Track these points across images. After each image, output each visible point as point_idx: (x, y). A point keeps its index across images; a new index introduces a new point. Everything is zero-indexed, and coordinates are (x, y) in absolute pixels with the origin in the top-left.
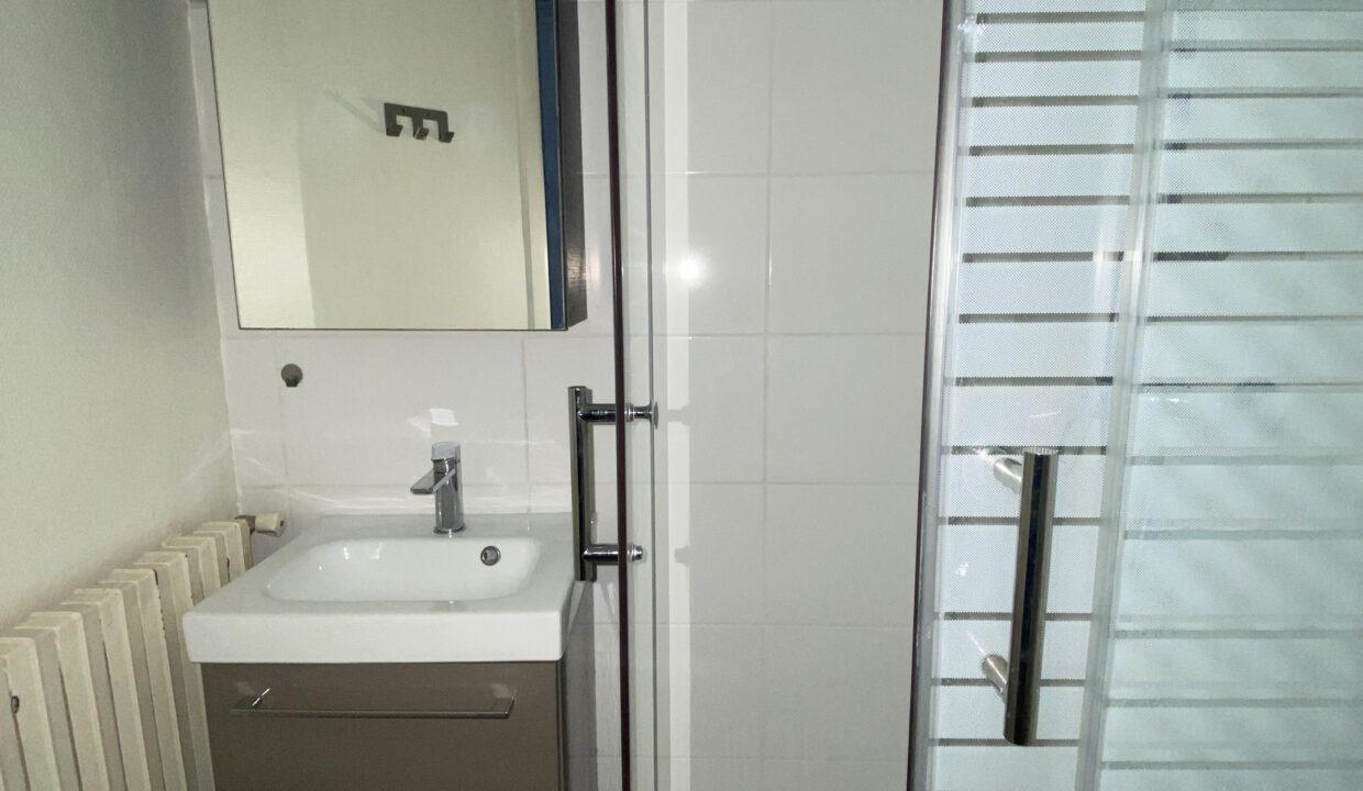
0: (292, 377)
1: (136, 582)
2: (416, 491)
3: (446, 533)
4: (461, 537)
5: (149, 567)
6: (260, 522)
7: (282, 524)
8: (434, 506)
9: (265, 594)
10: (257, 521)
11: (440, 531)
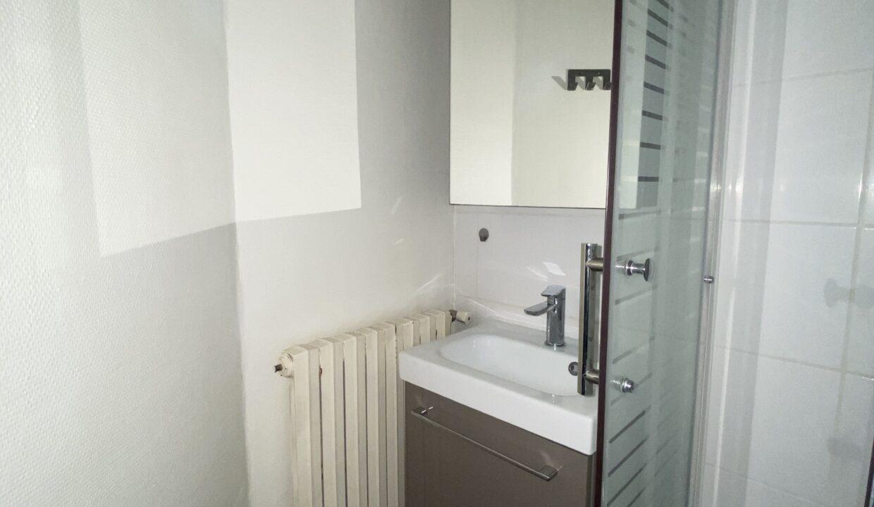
0: (484, 236)
1: (386, 330)
2: (529, 312)
3: (553, 346)
4: (562, 351)
5: (393, 324)
6: (459, 315)
7: (469, 319)
8: (545, 326)
9: (439, 353)
10: (458, 314)
11: (549, 344)
